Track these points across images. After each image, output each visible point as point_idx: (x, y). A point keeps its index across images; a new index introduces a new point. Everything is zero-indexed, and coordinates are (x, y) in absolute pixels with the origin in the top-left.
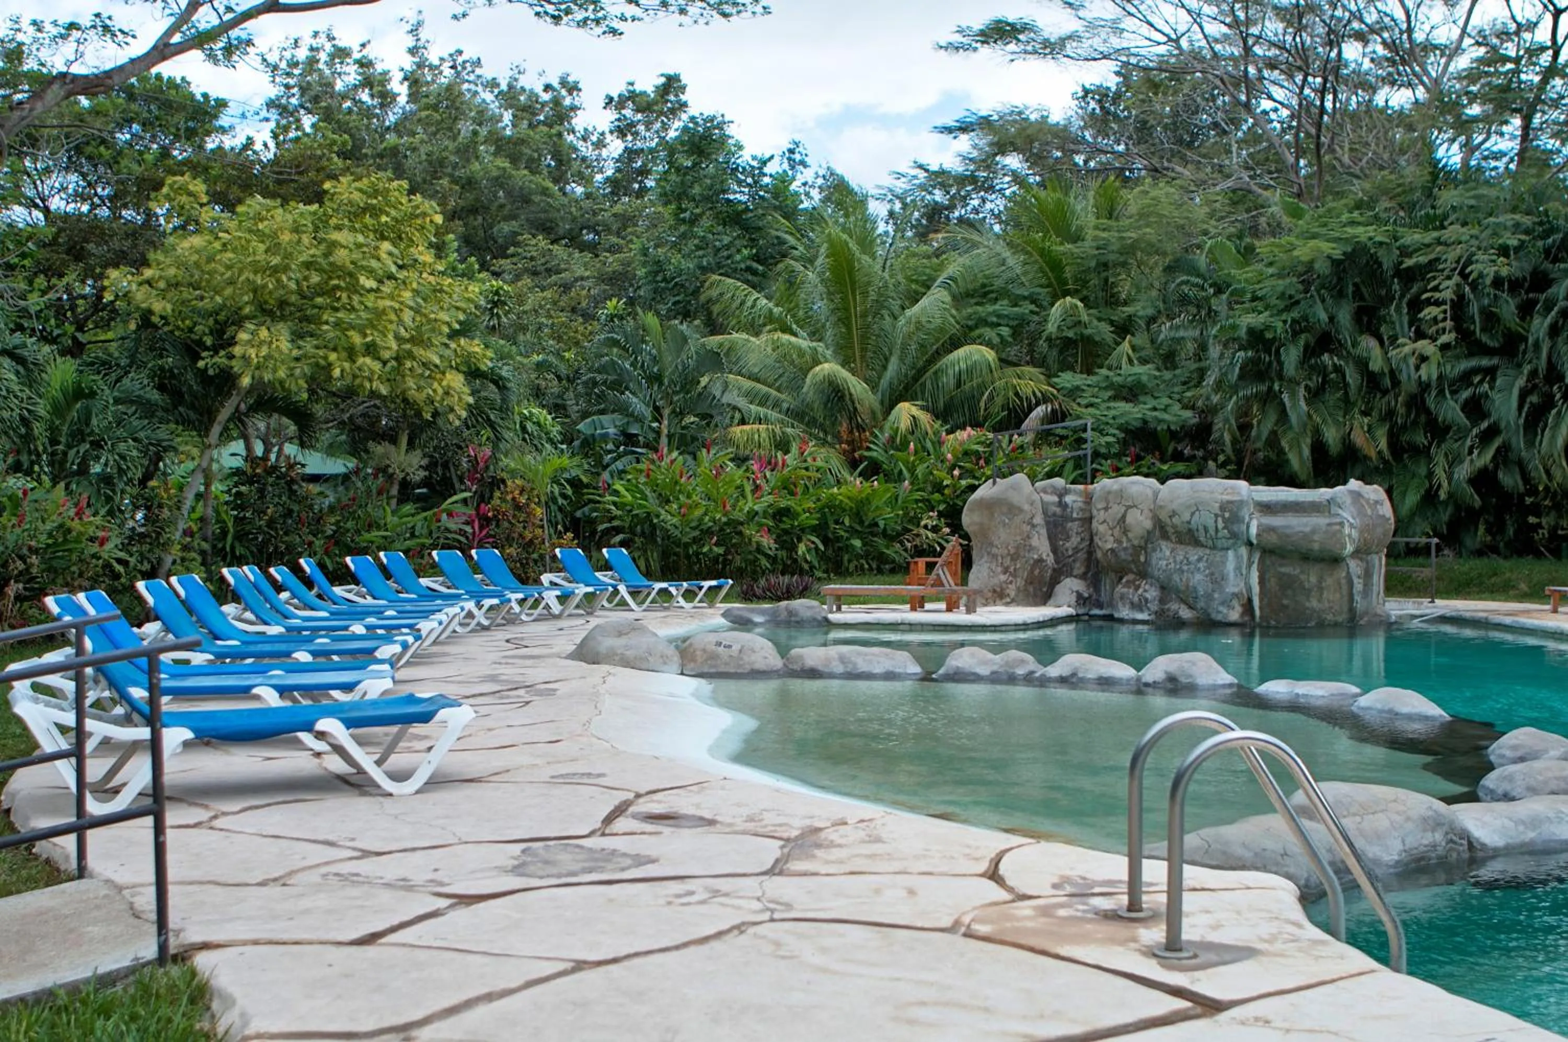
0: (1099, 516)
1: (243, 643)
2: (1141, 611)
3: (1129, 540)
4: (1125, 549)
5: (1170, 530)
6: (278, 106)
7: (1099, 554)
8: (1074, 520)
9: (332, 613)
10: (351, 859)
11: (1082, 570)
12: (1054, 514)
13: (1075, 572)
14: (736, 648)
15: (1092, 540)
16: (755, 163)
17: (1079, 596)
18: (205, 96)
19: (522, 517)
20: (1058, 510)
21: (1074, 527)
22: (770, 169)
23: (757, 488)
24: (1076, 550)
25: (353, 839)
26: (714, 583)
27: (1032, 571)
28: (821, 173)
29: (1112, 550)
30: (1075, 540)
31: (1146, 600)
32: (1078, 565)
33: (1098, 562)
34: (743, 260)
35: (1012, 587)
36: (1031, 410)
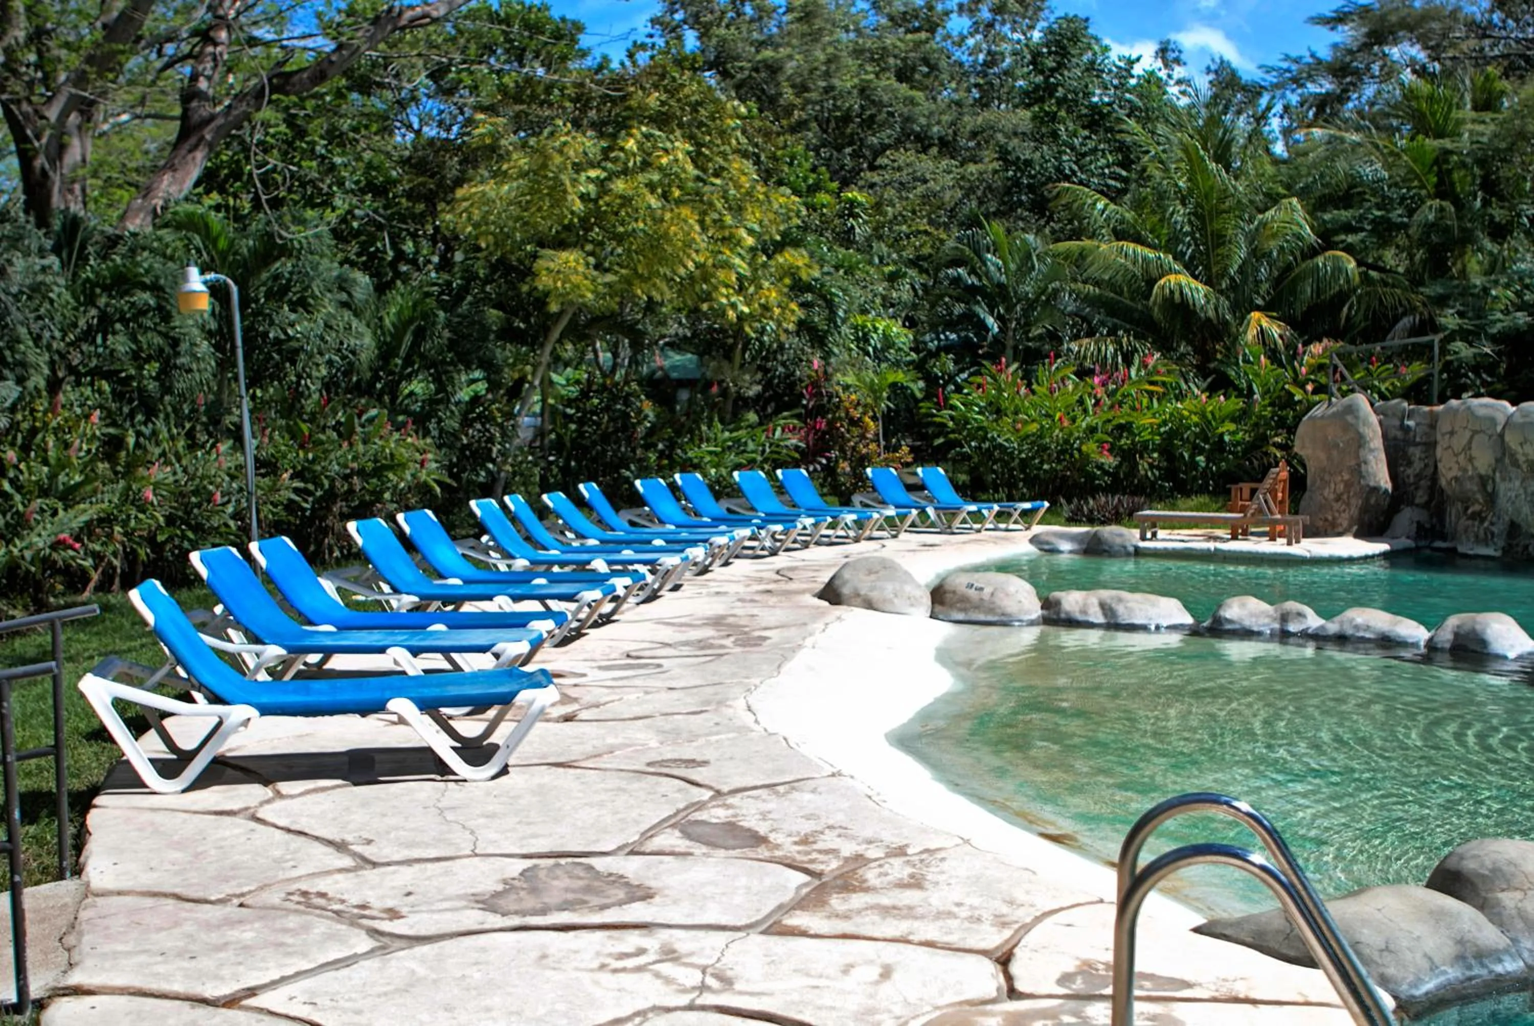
0: (1442, 442)
1: (467, 582)
2: (1487, 545)
3: (1475, 469)
4: (1471, 478)
5: (1521, 459)
6: (661, 24)
7: (1443, 482)
8: (1417, 445)
9: (602, 542)
10: (341, 870)
11: (1425, 498)
12: (1395, 438)
13: (1417, 501)
14: (988, 590)
15: (1436, 467)
16: (1122, 64)
17: (1420, 525)
18: (563, 19)
19: (856, 431)
20: (1399, 434)
21: (1416, 453)
22: (1137, 70)
23: (1097, 403)
24: (1419, 476)
25: (369, 842)
26: (1027, 505)
27: (1367, 499)
28: (1213, 67)
29: (1456, 479)
30: (1418, 466)
31: (1493, 534)
32: (1420, 493)
33: (1442, 491)
34: (1108, 166)
35: (1346, 515)
36: (1397, 319)
